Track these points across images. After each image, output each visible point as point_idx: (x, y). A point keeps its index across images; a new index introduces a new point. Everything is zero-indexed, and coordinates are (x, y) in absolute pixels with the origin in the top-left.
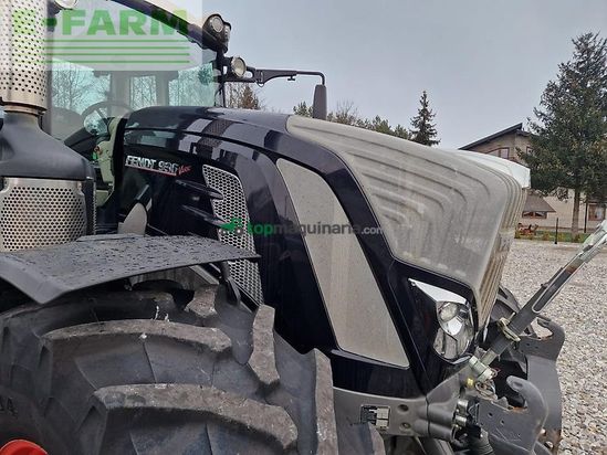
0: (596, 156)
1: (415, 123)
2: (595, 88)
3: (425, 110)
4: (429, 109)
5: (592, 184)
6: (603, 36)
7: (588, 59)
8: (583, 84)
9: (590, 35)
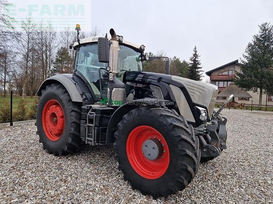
0: (269, 74)
1: (191, 59)
2: (268, 46)
3: (195, 54)
4: (197, 53)
5: (267, 86)
6: (272, 24)
7: (265, 33)
8: (263, 44)
9: (266, 24)
